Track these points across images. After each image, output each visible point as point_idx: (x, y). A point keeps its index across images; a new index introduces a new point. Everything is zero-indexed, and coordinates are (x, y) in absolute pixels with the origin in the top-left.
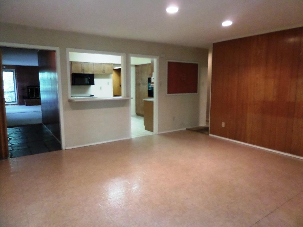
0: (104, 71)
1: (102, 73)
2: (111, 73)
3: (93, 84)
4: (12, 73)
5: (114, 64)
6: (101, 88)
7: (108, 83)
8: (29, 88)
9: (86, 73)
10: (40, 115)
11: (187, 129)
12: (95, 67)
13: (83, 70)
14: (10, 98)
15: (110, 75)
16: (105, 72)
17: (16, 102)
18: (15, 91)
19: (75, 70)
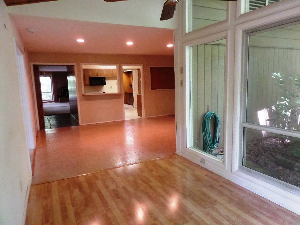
0: (112, 74)
1: (111, 76)
3: (105, 85)
4: (50, 77)
6: (111, 87)
8: (62, 89)
9: (99, 76)
10: (69, 108)
11: (168, 115)
12: (106, 72)
13: (97, 74)
14: (49, 97)
16: (114, 75)
17: (53, 100)
18: (52, 92)
19: (91, 75)
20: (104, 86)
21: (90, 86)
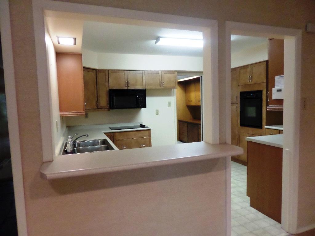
0: (162, 84)
1: (158, 87)
2: (174, 88)
3: (145, 106)
5: (179, 72)
6: (157, 112)
7: (170, 104)
9: (132, 88)
12: (147, 78)
13: (127, 83)
15: (173, 90)
16: (164, 85)
19: (114, 84)
20: (142, 109)
21: (111, 110)
